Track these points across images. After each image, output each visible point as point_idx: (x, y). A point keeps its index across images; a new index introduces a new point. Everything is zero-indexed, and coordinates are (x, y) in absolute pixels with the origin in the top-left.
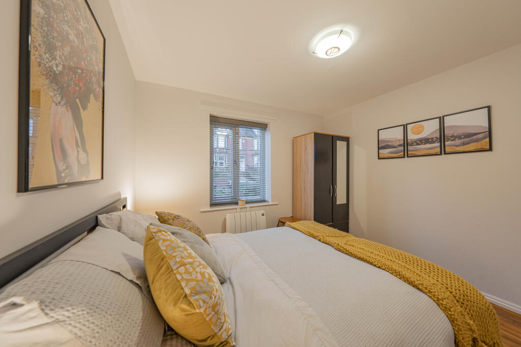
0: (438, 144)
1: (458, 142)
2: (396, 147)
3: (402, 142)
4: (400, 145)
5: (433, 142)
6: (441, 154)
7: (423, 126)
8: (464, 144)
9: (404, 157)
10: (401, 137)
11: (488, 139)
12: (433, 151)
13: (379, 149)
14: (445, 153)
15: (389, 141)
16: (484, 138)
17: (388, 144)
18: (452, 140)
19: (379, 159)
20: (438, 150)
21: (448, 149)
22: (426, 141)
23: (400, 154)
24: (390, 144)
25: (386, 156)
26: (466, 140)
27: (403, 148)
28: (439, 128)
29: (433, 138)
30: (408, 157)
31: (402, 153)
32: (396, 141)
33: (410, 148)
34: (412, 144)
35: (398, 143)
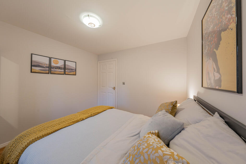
0: (63, 70)
1: (69, 71)
2: (44, 68)
3: (48, 66)
4: (47, 67)
5: (61, 69)
6: (64, 74)
7: (58, 61)
8: (70, 72)
9: (49, 73)
10: (48, 63)
11: (75, 72)
12: (61, 73)
13: (32, 66)
14: (65, 74)
15: (40, 63)
16: (75, 71)
17: (39, 64)
18: (68, 70)
19: (31, 72)
20: (63, 73)
21: (66, 73)
22: (59, 68)
23: (47, 71)
24: (41, 65)
25: (37, 71)
26: (71, 71)
27: (48, 69)
28: (64, 64)
29: (61, 68)
30: (51, 74)
31: (48, 71)
32: (45, 64)
33: (52, 69)
34: (53, 68)
35: (45, 66)
